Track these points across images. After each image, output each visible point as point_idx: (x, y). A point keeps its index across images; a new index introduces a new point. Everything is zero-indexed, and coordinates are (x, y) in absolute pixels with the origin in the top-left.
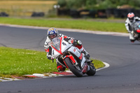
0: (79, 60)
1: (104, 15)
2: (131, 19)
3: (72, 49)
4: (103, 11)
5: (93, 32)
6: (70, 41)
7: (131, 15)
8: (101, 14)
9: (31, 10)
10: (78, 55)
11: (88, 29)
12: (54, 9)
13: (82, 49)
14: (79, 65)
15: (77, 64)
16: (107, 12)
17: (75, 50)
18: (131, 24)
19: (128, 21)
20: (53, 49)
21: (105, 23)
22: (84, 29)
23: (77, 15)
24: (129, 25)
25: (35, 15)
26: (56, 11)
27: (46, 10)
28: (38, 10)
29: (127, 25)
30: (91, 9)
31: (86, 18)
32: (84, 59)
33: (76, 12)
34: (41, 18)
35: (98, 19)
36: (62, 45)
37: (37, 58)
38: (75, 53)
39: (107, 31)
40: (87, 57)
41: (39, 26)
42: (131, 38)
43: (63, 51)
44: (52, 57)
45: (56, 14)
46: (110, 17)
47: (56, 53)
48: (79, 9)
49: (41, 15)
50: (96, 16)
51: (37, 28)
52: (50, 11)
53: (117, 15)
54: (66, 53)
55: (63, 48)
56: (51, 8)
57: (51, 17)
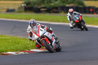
0: (51, 41)
1: (57, 11)
2: (71, 13)
3: (47, 34)
4: (56, 8)
5: (49, 23)
6: (45, 28)
7: (71, 10)
8: (55, 10)
9: (6, 8)
10: (51, 38)
11: (45, 20)
12: (22, 6)
13: (53, 34)
14: (51, 45)
15: (50, 44)
16: (59, 8)
17: (48, 35)
18: (71, 16)
19: (69, 14)
20: (33, 34)
21: (58, 16)
22: (43, 21)
23: (38, 11)
24: (69, 17)
25: (8, 11)
26: (23, 8)
27: (16, 8)
28: (11, 8)
29: (68, 17)
30: (48, 7)
31: (45, 13)
32: (54, 41)
33: (38, 9)
34: (13, 13)
35: (53, 14)
36: (40, 31)
37: (10, 41)
38: (48, 36)
39: (59, 22)
40: (56, 39)
41: (11, 19)
42: (71, 26)
43: (40, 35)
44: (33, 39)
45: (23, 10)
46: (61, 12)
47: (36, 37)
48: (39, 7)
49: (12, 11)
50: (52, 11)
51: (10, 20)
52: (19, 8)
53: (66, 11)
54: (43, 37)
55: (41, 33)
56: (20, 6)
57: (20, 12)
